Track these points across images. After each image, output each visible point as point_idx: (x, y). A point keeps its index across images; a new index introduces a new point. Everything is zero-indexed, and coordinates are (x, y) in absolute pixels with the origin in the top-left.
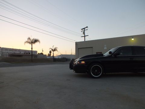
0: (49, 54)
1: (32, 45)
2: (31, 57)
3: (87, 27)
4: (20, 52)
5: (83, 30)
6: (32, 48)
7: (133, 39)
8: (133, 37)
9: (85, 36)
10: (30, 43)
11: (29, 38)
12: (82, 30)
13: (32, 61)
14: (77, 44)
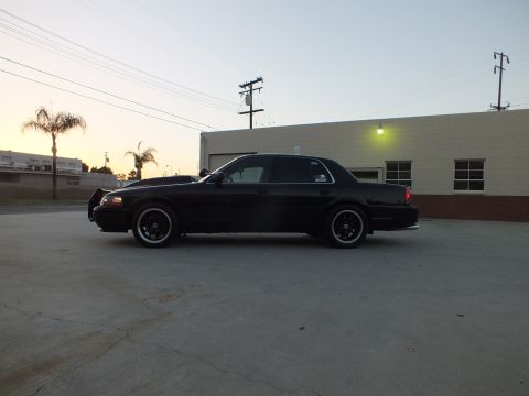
0: (133, 172)
1: (54, 137)
2: (51, 180)
3: (260, 80)
4: (12, 163)
5: (248, 88)
6: (54, 150)
7: (380, 131)
8: (381, 123)
9: (251, 112)
10: (46, 129)
11: (43, 112)
12: (243, 90)
13: (55, 197)
14: (206, 139)
